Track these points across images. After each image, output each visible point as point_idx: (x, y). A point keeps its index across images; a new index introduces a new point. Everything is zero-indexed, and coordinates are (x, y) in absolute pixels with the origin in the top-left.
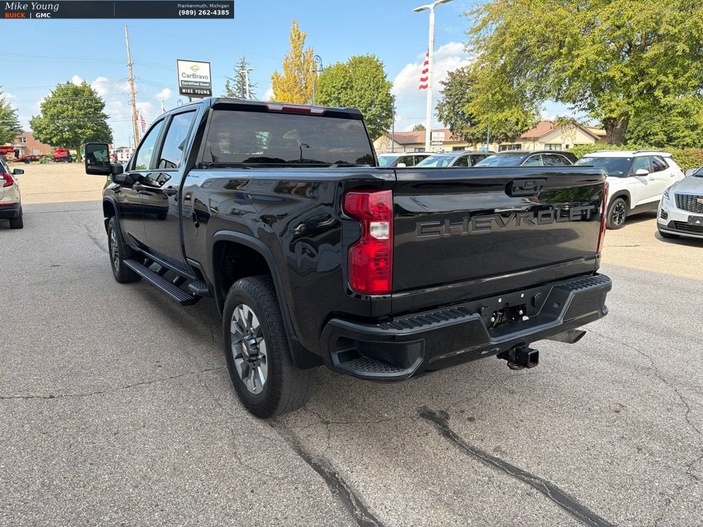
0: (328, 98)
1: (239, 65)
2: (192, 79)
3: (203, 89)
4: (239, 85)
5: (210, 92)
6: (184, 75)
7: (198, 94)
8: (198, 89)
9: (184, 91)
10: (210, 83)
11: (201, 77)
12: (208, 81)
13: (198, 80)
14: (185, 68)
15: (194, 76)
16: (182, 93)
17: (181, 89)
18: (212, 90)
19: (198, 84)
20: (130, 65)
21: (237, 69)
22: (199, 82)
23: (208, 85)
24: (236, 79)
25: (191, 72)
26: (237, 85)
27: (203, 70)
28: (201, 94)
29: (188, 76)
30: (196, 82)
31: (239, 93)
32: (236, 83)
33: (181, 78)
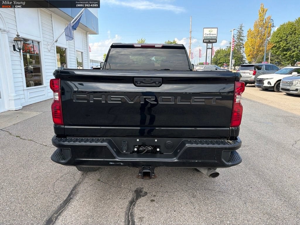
0: (280, 40)
1: (239, 28)
2: (209, 36)
3: (213, 40)
4: (238, 37)
5: (216, 41)
6: (206, 34)
7: (211, 42)
8: (211, 40)
9: (205, 41)
10: (217, 37)
11: (213, 35)
12: (216, 36)
13: (211, 36)
14: (207, 31)
15: (210, 34)
16: (204, 42)
17: (204, 40)
18: (217, 40)
19: (211, 38)
20: (191, 32)
21: (238, 29)
22: (212, 37)
23: (215, 38)
24: (237, 34)
25: (209, 33)
26: (237, 37)
27: (214, 31)
28: (212, 42)
29: (207, 35)
30: (210, 37)
31: (237, 40)
32: (237, 36)
33: (204, 36)
